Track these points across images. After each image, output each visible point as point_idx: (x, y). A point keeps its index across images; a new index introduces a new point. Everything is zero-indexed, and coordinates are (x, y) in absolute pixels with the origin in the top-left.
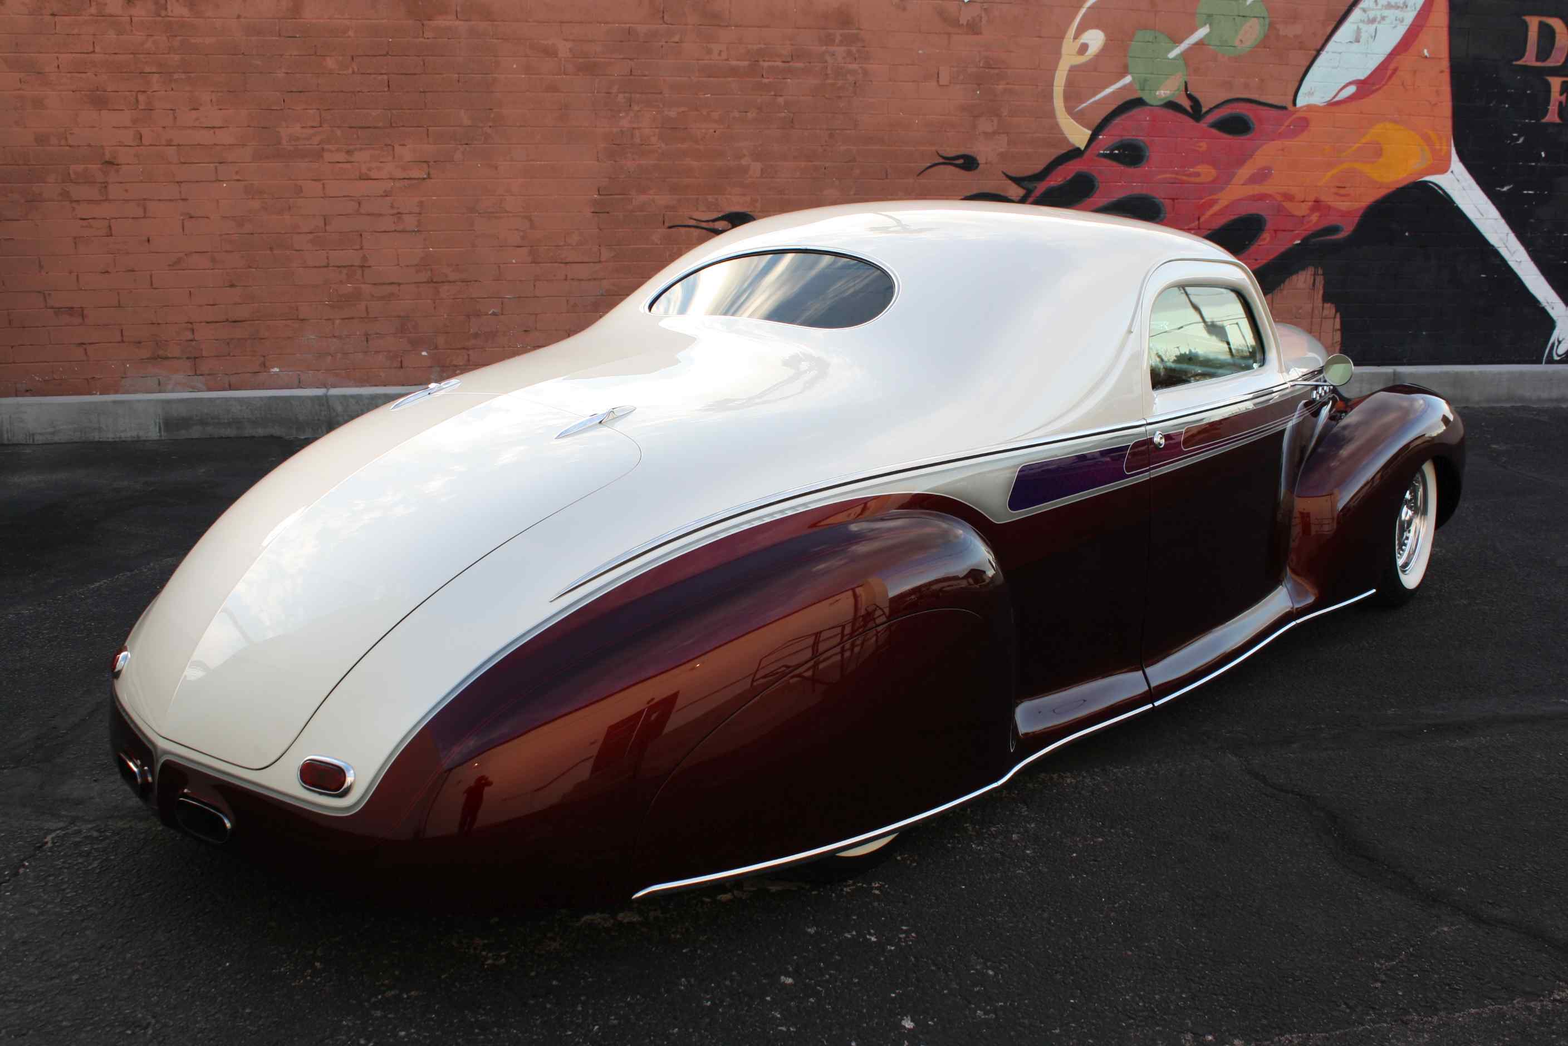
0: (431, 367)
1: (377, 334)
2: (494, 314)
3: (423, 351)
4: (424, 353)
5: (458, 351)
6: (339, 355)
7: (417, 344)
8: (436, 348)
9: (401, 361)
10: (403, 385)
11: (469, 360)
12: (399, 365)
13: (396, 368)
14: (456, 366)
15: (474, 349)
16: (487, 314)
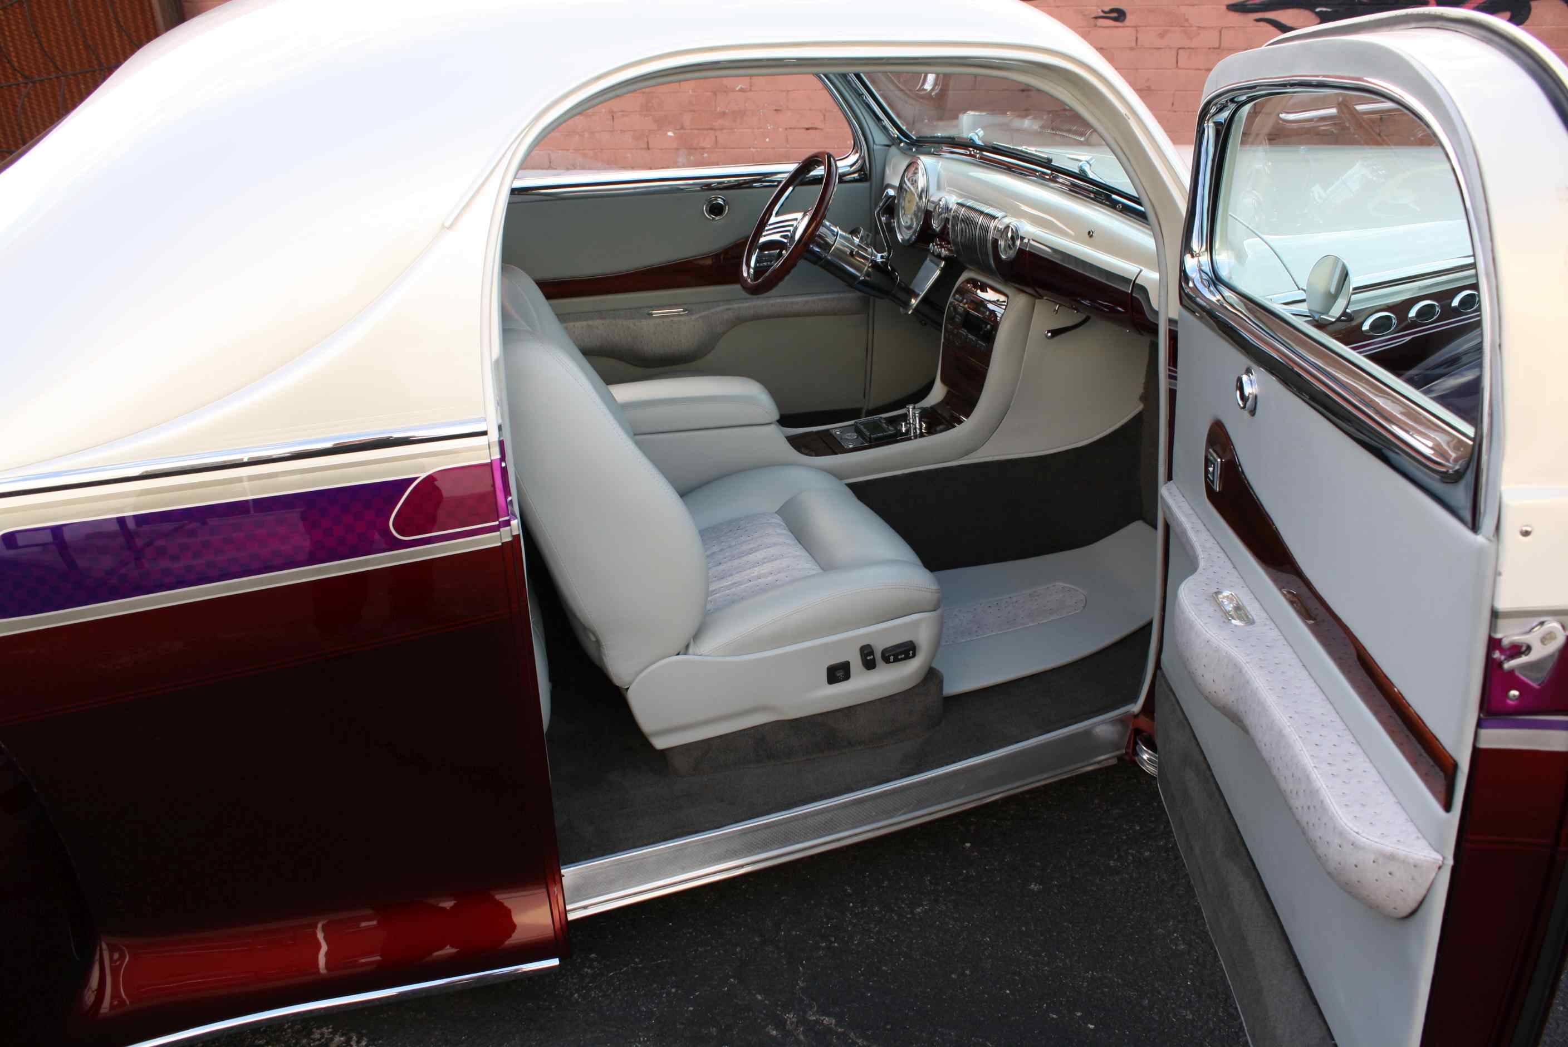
0: (677, 149)
1: (623, 111)
2: (742, 90)
3: (669, 131)
4: (670, 134)
5: (705, 132)
6: (586, 135)
7: (662, 123)
8: (682, 128)
9: (648, 143)
10: (651, 169)
11: (716, 142)
12: (646, 146)
13: (641, 149)
14: (704, 148)
15: (722, 129)
16: (733, 90)
